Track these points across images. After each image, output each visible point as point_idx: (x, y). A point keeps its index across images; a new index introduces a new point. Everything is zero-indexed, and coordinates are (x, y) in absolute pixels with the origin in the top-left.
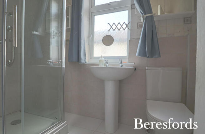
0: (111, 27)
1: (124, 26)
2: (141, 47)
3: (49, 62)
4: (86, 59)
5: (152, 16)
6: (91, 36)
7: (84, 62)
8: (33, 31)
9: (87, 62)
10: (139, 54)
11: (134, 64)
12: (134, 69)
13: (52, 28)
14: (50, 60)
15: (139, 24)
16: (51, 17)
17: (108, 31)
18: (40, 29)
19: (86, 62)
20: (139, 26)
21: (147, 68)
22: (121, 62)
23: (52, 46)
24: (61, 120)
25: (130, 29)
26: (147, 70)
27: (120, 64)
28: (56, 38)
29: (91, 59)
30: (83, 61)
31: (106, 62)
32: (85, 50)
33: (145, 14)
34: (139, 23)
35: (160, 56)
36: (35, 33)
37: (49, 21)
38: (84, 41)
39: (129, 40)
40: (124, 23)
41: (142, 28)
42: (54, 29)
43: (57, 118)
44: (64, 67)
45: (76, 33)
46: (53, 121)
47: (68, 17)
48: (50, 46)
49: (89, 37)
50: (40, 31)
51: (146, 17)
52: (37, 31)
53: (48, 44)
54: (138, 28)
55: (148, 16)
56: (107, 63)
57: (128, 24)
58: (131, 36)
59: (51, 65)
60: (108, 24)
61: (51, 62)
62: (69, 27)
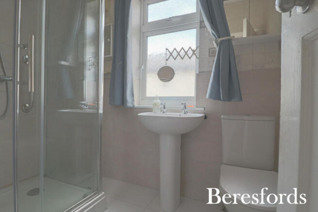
0: (171, 54)
1: (190, 53)
2: (212, 86)
3: (82, 104)
4: (134, 100)
5: (229, 41)
6: (143, 67)
7: (132, 106)
8: (61, 61)
9: (136, 105)
10: (211, 96)
11: (203, 109)
12: (204, 118)
13: (87, 55)
14: (83, 102)
15: (211, 50)
16: (86, 40)
17: (167, 60)
18: (71, 58)
19: (134, 106)
20: (211, 53)
21: (222, 116)
22: (185, 106)
23: (86, 81)
24: (97, 190)
25: (198, 57)
26: (222, 120)
27: (183, 109)
28: (93, 70)
29: (142, 100)
30: (129, 104)
31: (163, 106)
32: (132, 89)
33: (219, 37)
34: (212, 48)
35: (241, 99)
36: (63, 63)
37: (83, 46)
38: (132, 74)
39: (197, 74)
40: (190, 48)
41: (215, 56)
42: (90, 57)
43: (90, 188)
44: (101, 114)
45: (119, 64)
46: (86, 191)
47: (108, 40)
48: (84, 81)
49: (139, 68)
50: (70, 60)
51: (221, 41)
52: (65, 60)
53: (82, 78)
54: (210, 56)
55: (223, 40)
56: (164, 108)
57: (196, 49)
58: (199, 67)
59: (85, 109)
60: (167, 49)
61: (84, 104)
62: (110, 54)
